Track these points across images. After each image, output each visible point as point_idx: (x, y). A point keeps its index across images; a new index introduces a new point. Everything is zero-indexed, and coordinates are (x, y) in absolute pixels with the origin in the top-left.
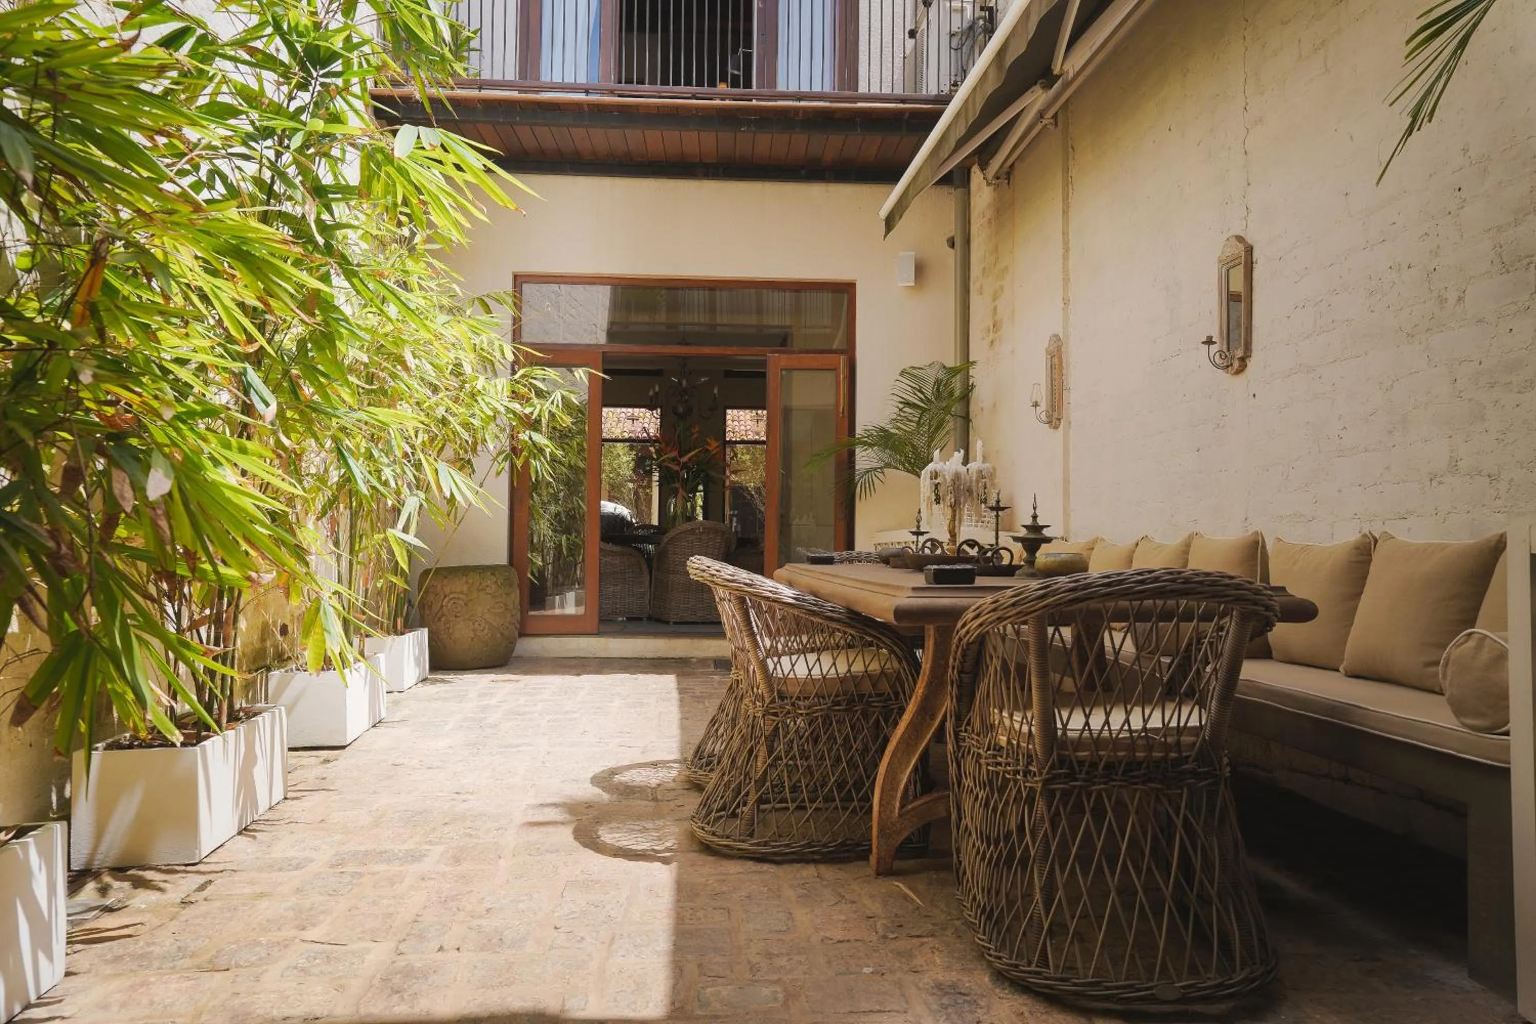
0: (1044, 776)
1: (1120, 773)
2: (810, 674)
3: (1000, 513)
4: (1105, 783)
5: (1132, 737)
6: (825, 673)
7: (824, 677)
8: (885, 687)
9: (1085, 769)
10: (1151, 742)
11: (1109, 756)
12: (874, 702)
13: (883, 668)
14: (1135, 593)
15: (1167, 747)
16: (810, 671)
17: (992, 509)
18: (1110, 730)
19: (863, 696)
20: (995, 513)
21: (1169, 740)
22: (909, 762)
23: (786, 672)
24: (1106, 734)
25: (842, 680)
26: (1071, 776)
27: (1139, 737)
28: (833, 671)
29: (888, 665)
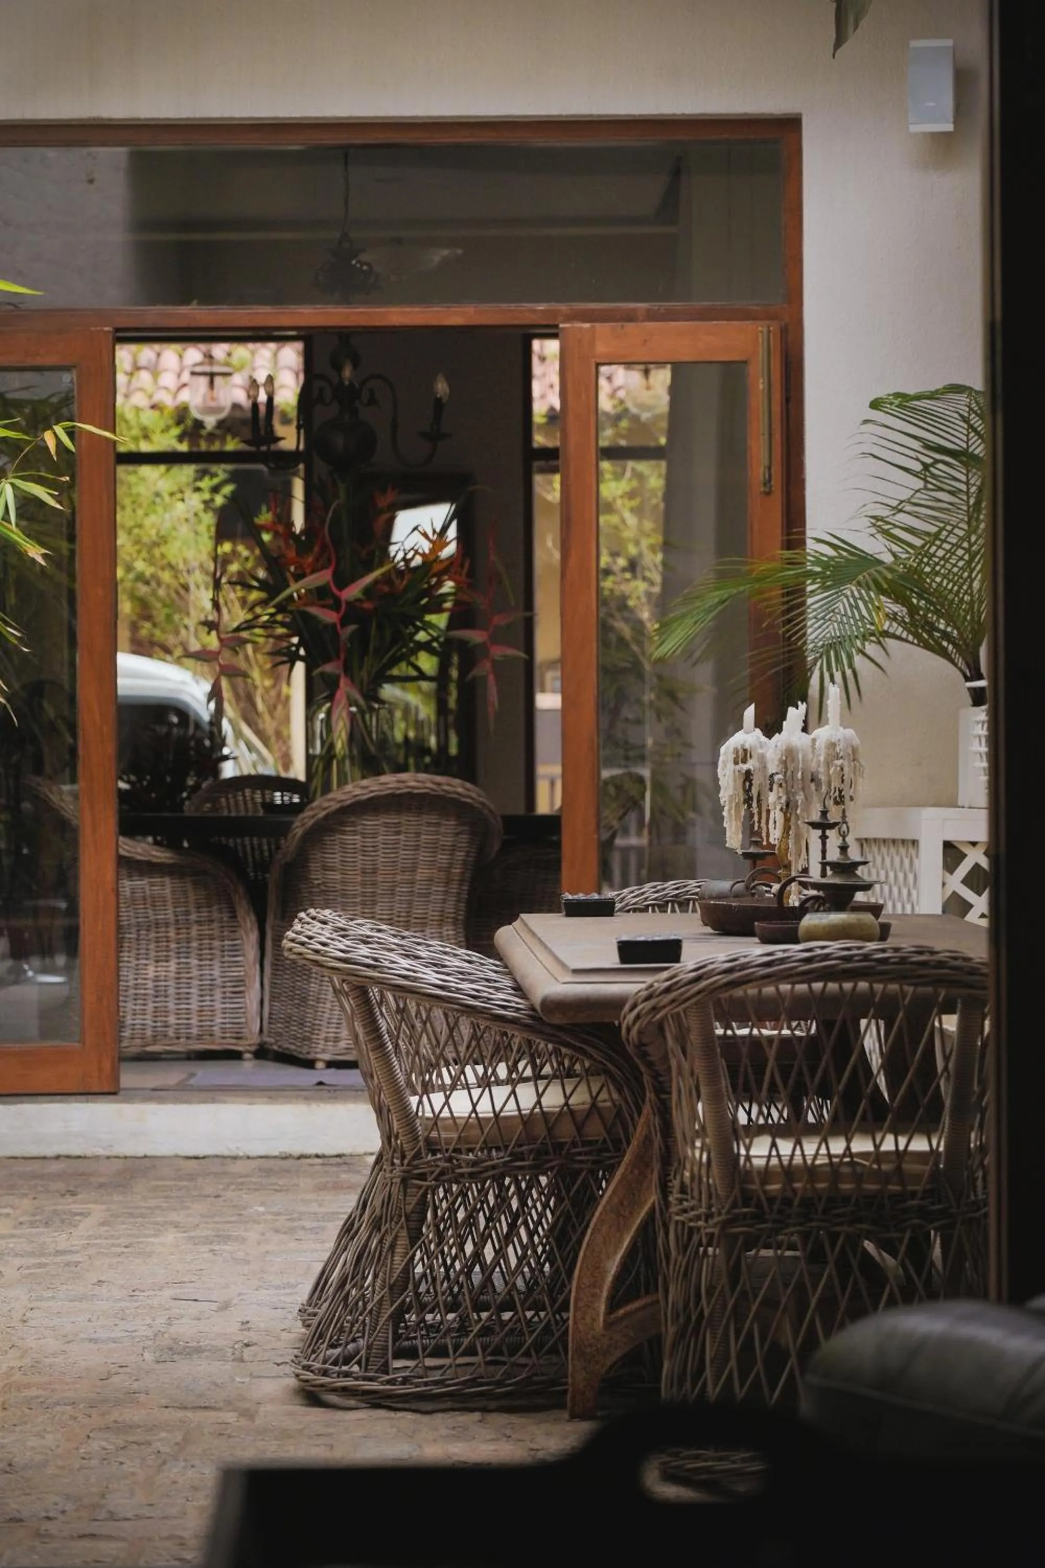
0: (723, 1217)
1: (820, 1209)
2: (474, 1110)
3: (828, 832)
4: (801, 1224)
5: (831, 1163)
6: (497, 1109)
7: (497, 1116)
8: (595, 1130)
9: (776, 1207)
10: (859, 1169)
11: (805, 1189)
12: (580, 1154)
13: (594, 1099)
14: (798, 974)
15: (878, 1176)
16: (474, 1106)
17: (814, 825)
18: (803, 1155)
19: (561, 1145)
20: (819, 832)
21: (885, 1167)
22: (620, 1241)
23: (437, 1110)
24: (798, 1160)
25: (526, 1121)
26: (759, 1217)
27: (841, 1163)
28: (511, 1104)
29: (604, 1095)
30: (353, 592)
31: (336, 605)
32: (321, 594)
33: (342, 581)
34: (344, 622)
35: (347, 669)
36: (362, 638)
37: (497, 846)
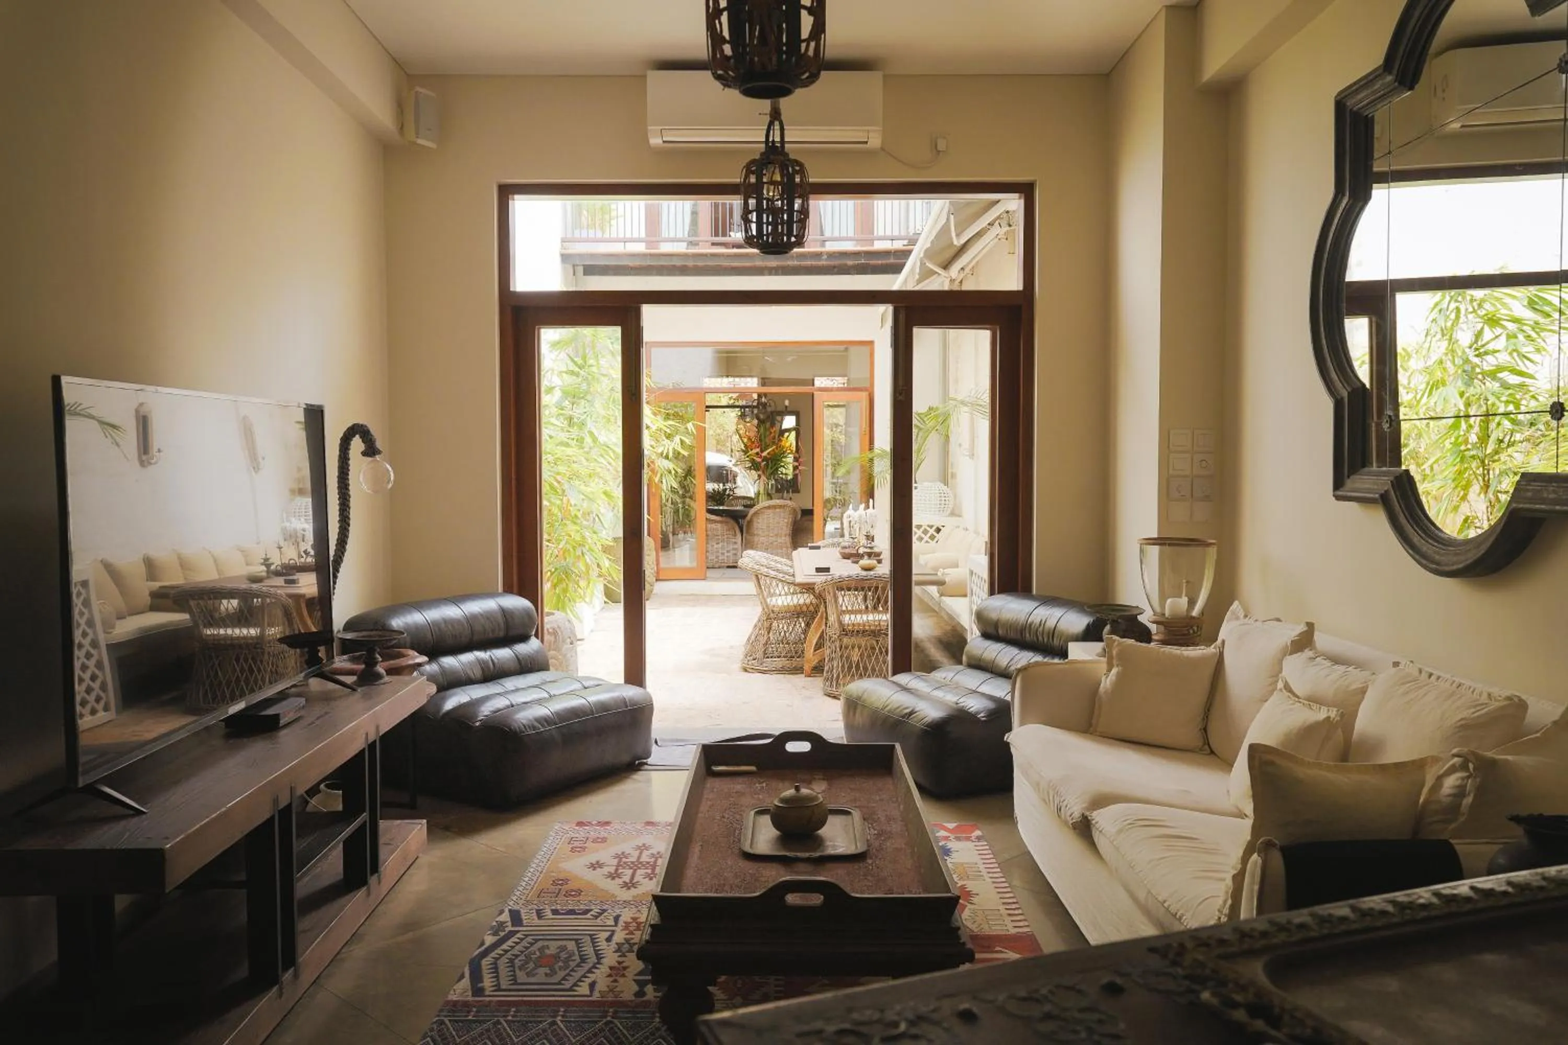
0: (838, 633)
2: (783, 603)
9: (850, 632)
12: (807, 615)
13: (810, 603)
19: (803, 612)
22: (816, 636)
23: (774, 603)
26: (847, 635)
29: (812, 602)
30: (765, 454)
31: (761, 457)
32: (757, 454)
33: (762, 451)
34: (763, 461)
35: (763, 472)
36: (767, 465)
37: (799, 516)
